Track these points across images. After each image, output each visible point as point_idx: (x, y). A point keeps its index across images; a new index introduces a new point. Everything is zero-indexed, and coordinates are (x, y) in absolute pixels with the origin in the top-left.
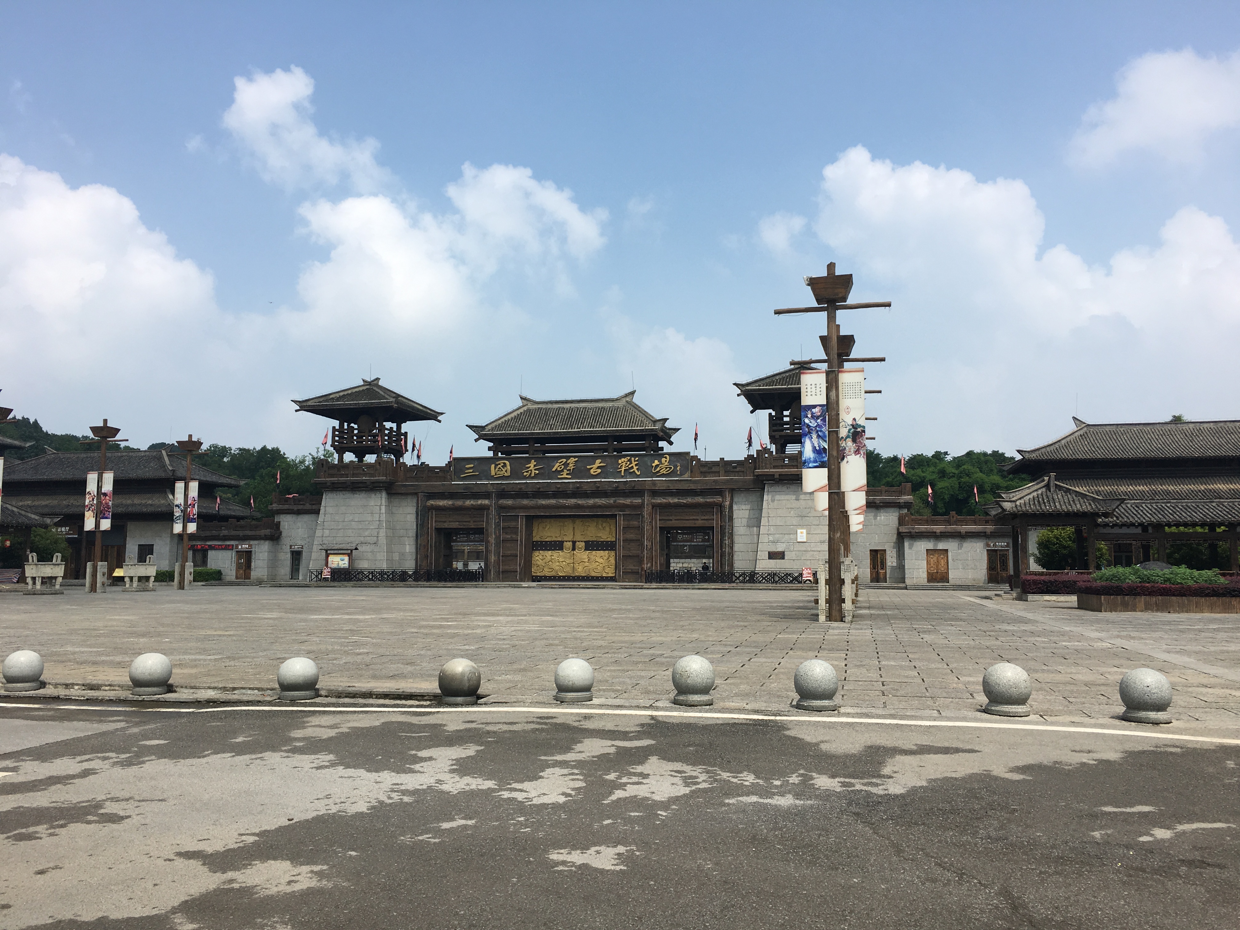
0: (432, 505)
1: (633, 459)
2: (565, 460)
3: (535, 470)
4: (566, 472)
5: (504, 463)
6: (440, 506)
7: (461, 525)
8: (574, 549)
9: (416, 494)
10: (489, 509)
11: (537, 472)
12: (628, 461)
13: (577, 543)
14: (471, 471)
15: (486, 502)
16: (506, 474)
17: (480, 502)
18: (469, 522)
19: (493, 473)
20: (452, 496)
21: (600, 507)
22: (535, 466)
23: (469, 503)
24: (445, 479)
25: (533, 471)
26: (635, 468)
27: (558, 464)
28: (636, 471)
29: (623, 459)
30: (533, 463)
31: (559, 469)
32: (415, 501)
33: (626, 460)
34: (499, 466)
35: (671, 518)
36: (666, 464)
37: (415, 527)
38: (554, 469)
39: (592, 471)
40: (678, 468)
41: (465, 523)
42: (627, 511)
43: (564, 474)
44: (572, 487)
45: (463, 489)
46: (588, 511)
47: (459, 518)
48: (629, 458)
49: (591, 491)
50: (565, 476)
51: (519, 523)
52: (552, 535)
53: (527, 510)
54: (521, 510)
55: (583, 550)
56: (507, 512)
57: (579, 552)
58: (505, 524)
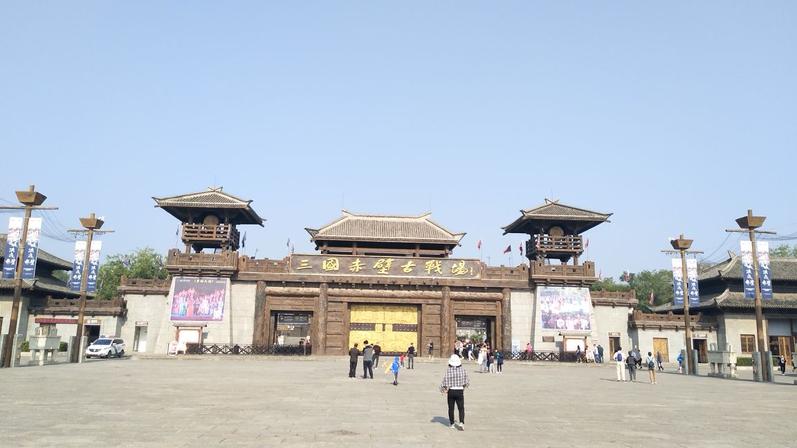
0: (270, 291)
1: (437, 262)
2: (383, 260)
3: (359, 266)
4: (384, 269)
5: (335, 260)
6: (275, 292)
7: (292, 308)
9: (256, 282)
10: (318, 296)
11: (361, 268)
12: (433, 263)
13: (386, 326)
14: (306, 265)
15: (316, 290)
16: (335, 269)
17: (311, 290)
18: (301, 306)
19: (324, 267)
20: (288, 284)
21: (410, 298)
22: (359, 263)
23: (302, 290)
24: (282, 270)
26: (439, 269)
27: (378, 263)
28: (439, 272)
29: (429, 262)
30: (358, 261)
31: (379, 267)
32: (255, 287)
34: (329, 262)
35: (463, 308)
36: (463, 267)
37: (254, 309)
38: (375, 267)
39: (405, 270)
40: (472, 271)
41: (296, 307)
42: (430, 301)
43: (383, 271)
44: (389, 282)
45: (299, 279)
46: (399, 301)
47: (293, 302)
48: (434, 261)
49: (404, 285)
50: (383, 272)
51: (343, 308)
52: (366, 318)
53: (350, 298)
54: (346, 298)
55: (391, 331)
56: (334, 299)
57: (388, 332)
58: (331, 309)
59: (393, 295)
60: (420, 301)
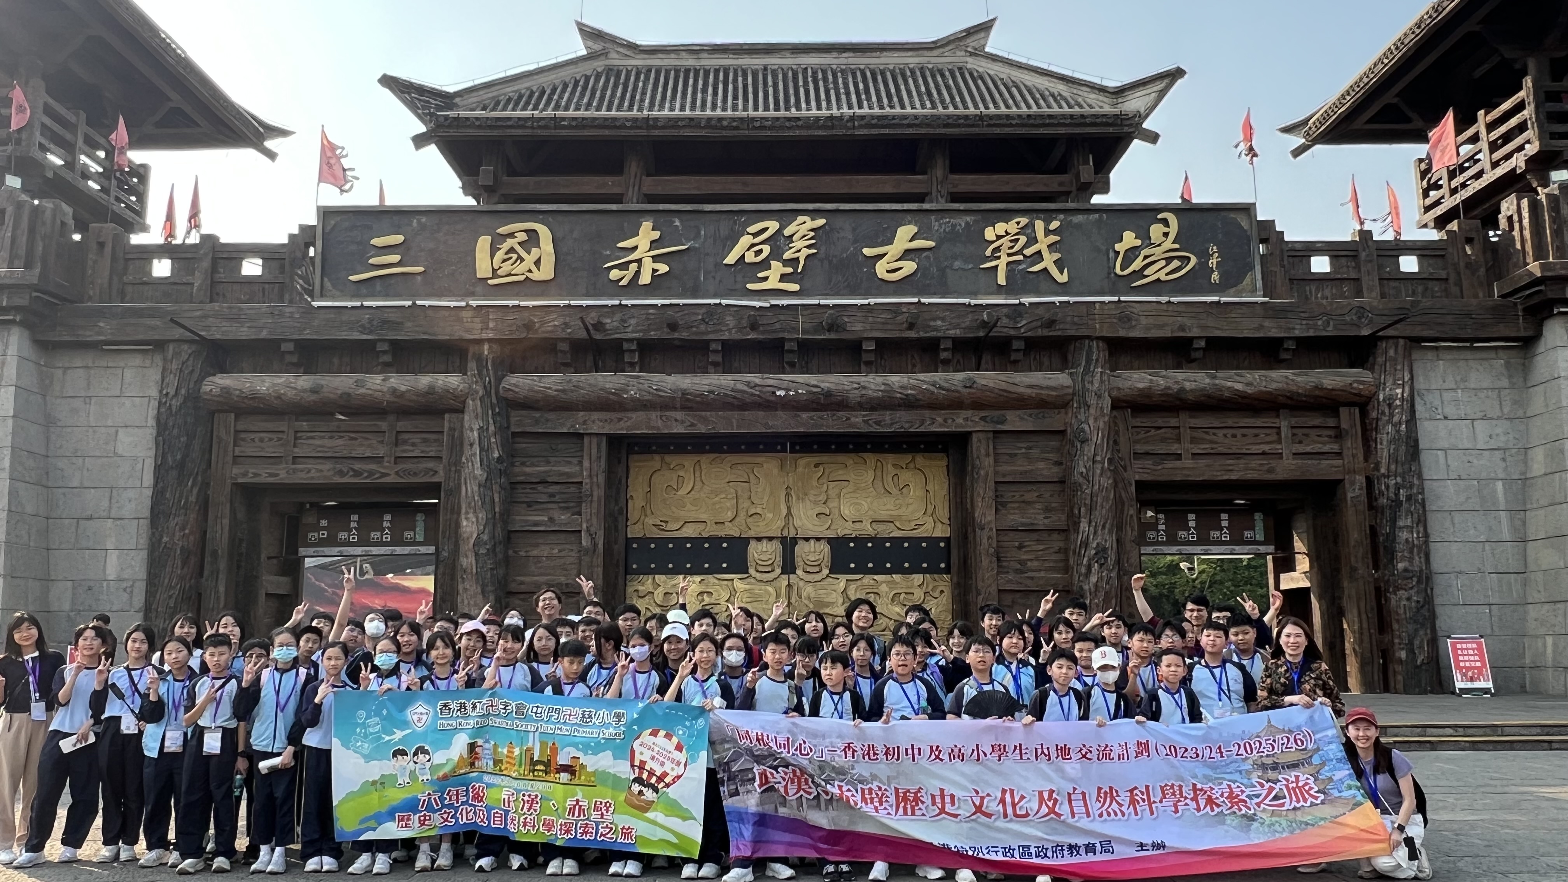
0: (226, 390)
1: (1039, 225)
2: (773, 226)
3: (655, 259)
4: (777, 268)
5: (532, 234)
6: (255, 397)
7: (341, 473)
8: (789, 567)
9: (159, 345)
10: (462, 411)
11: (663, 268)
12: (1022, 231)
13: (801, 549)
14: (395, 258)
15: (452, 381)
16: (536, 276)
17: (425, 381)
18: (378, 459)
19: (483, 268)
20: (308, 354)
21: (909, 403)
22: (654, 244)
23: (379, 383)
24: (283, 291)
25: (648, 265)
26: (1048, 261)
27: (745, 240)
28: (1054, 272)
29: (1001, 228)
30: (647, 233)
31: (750, 257)
32: (154, 375)
33: (1012, 227)
34: (510, 243)
35: (1175, 448)
36: (1168, 244)
37: (149, 479)
38: (731, 259)
39: (881, 269)
40: (1213, 262)
41: (357, 466)
42: (1015, 421)
43: (773, 277)
44: (802, 328)
45: (363, 330)
46: (859, 422)
47: (338, 445)
48: (1024, 221)
49: (879, 342)
50: (773, 283)
51: (586, 464)
52: (703, 517)
53: (619, 415)
54: (595, 415)
55: (826, 571)
56: (537, 422)
57: (809, 577)
58: (528, 470)
59: (828, 394)
60: (959, 422)
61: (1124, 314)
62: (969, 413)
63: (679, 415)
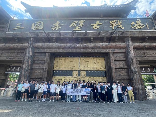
8: (79, 75)
10: (27, 49)
12: (116, 22)
13: (81, 72)
24: (3, 32)
25: (58, 27)
28: (122, 27)
31: (73, 26)
33: (114, 21)
38: (70, 26)
39: (94, 27)
40: (147, 26)
42: (116, 50)
45: (13, 36)
48: (116, 20)
50: (77, 29)
51: (46, 57)
52: (66, 67)
53: (52, 50)
54: (48, 50)
55: (85, 76)
56: (39, 51)
57: (82, 77)
58: (37, 58)
59: (86, 46)
61: (134, 33)
62: (109, 49)
63: (61, 50)
